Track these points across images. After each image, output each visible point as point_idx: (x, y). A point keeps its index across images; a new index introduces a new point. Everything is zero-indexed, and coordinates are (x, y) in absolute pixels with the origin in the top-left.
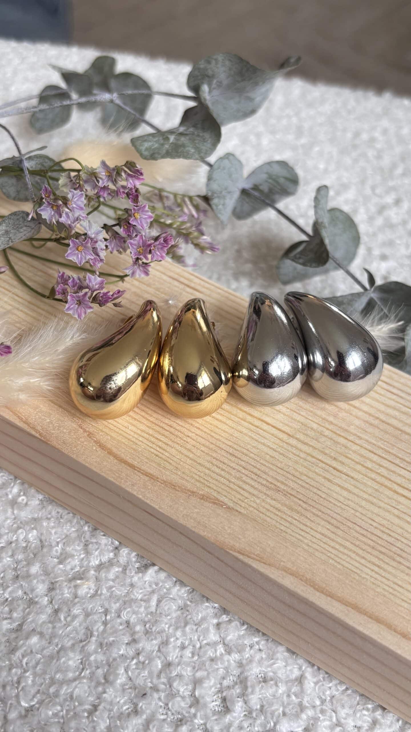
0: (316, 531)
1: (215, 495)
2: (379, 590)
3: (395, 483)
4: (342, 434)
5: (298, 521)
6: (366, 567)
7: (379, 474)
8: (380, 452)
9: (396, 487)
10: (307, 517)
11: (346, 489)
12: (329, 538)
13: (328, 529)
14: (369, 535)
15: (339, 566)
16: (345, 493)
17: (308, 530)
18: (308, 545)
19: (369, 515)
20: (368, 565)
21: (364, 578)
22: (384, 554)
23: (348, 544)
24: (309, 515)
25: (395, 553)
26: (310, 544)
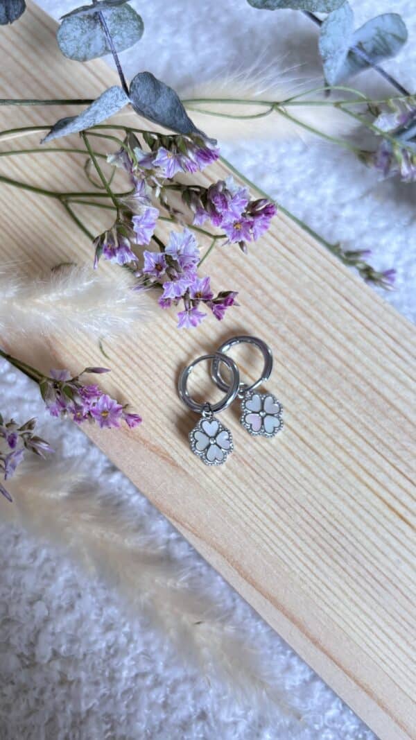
0: (260, 509)
1: (167, 448)
2: (304, 587)
3: (362, 467)
4: (323, 398)
5: (244, 494)
6: (299, 559)
7: (347, 453)
8: (357, 427)
9: (361, 473)
10: (254, 491)
11: (306, 466)
12: (271, 520)
13: (273, 509)
14: (314, 523)
15: (272, 554)
16: (303, 471)
17: (252, 506)
18: (246, 524)
19: (322, 500)
20: (303, 558)
21: (294, 571)
22: (323, 548)
23: (288, 530)
24: (258, 489)
25: (335, 550)
26: (249, 523)
